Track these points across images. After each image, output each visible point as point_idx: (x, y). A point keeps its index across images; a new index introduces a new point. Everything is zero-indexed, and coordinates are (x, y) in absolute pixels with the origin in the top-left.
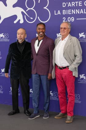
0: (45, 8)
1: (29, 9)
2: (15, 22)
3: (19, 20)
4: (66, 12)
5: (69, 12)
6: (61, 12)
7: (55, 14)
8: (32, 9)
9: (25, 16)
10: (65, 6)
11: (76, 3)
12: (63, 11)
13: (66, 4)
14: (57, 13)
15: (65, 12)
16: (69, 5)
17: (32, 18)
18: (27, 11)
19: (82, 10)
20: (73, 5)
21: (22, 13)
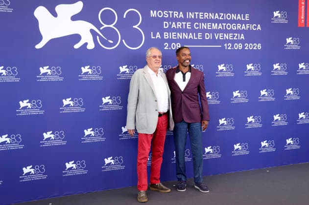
0: (135, 27)
1: (106, 26)
2: (77, 46)
3: (86, 44)
4: (169, 35)
5: (173, 36)
6: (162, 35)
7: (152, 38)
8: (111, 26)
9: (98, 37)
10: (167, 27)
11: (182, 24)
12: (165, 33)
13: (169, 23)
14: (155, 35)
15: (167, 35)
16: (173, 26)
17: (112, 41)
18: (101, 29)
19: (191, 34)
20: (179, 27)
21: (92, 31)
